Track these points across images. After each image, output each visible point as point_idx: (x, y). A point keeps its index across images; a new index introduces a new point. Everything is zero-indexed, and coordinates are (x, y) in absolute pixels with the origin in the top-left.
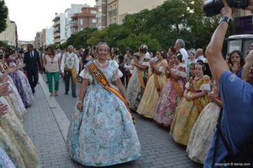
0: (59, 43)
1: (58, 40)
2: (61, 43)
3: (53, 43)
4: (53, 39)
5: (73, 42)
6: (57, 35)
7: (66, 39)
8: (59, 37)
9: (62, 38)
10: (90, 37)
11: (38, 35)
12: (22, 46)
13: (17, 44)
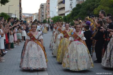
0: (64, 14)
1: (62, 12)
2: (66, 15)
3: (57, 15)
4: (57, 10)
5: (78, 13)
6: (62, 5)
7: (71, 10)
8: (64, 8)
9: (66, 9)
10: (98, 5)
11: (42, 6)
12: (26, 18)
13: (20, 16)
